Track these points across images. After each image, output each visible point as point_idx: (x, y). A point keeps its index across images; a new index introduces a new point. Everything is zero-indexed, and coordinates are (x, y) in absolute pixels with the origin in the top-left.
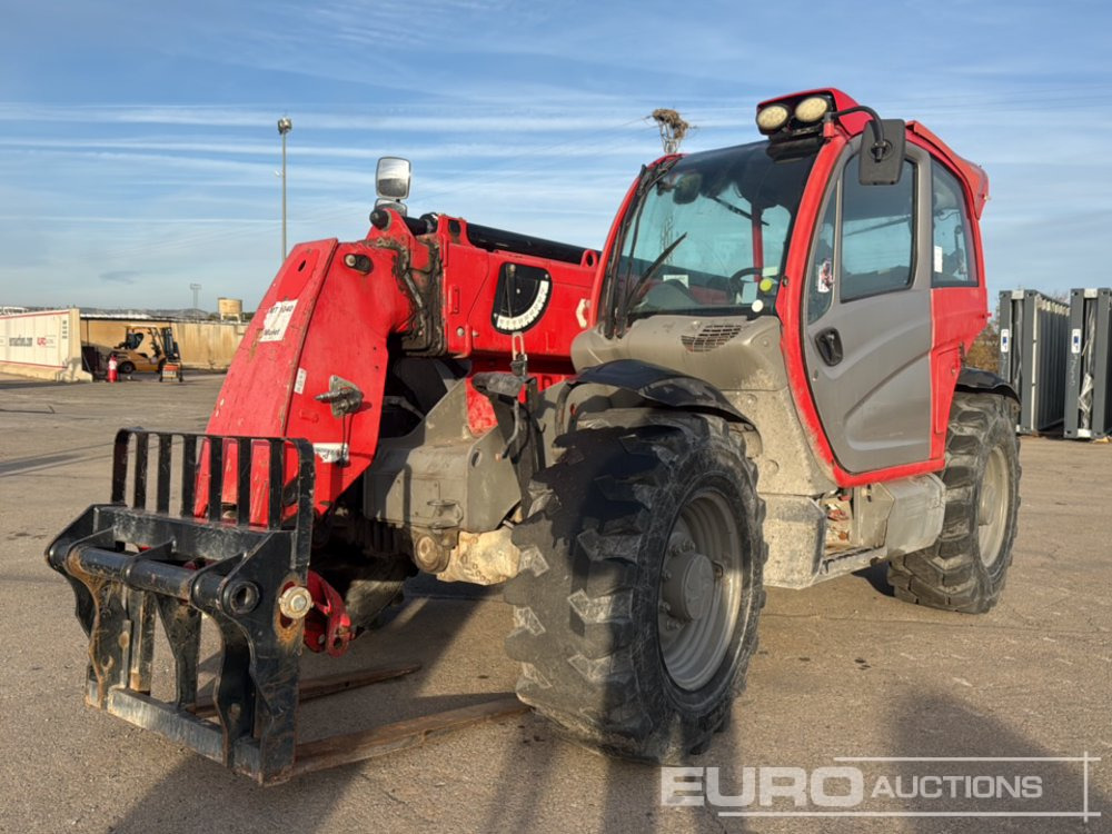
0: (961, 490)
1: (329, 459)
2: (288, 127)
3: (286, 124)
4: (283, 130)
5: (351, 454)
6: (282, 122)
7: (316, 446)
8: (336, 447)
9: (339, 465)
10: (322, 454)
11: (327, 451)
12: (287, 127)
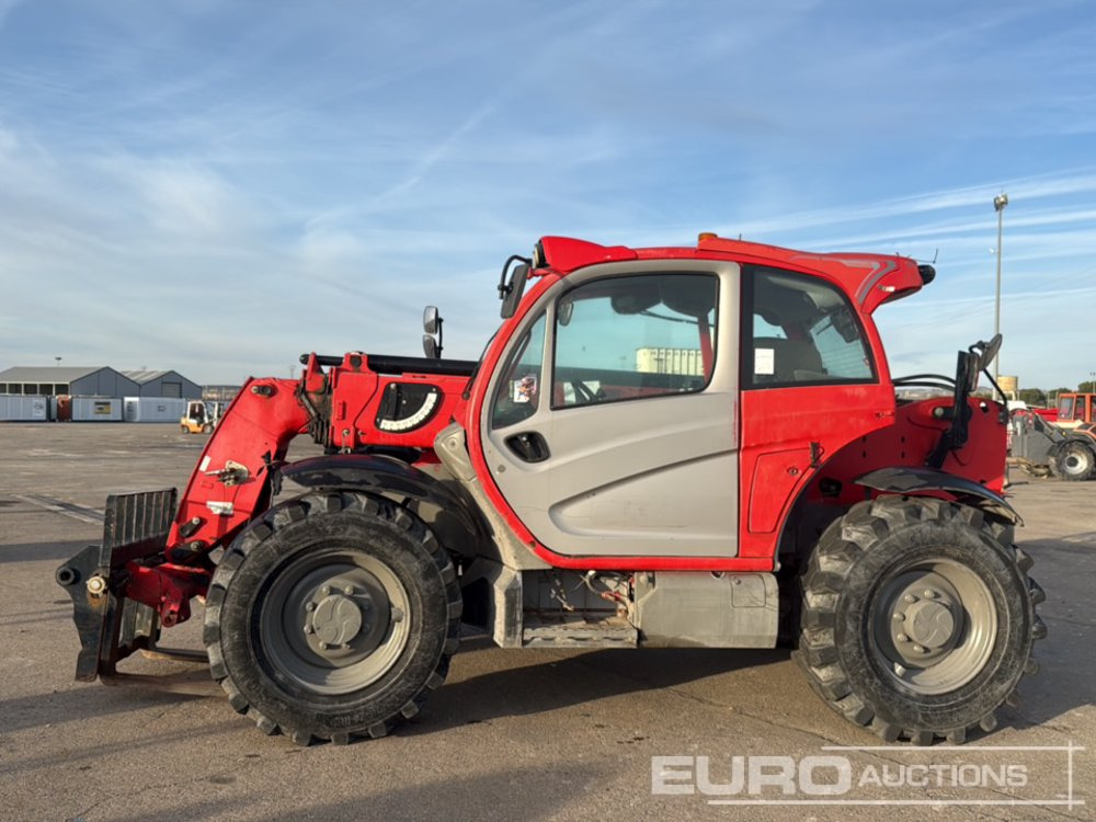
0: (825, 597)
1: (218, 512)
2: (1005, 203)
3: (1002, 200)
4: (999, 206)
5: (235, 510)
6: (998, 198)
7: (209, 503)
8: (221, 504)
9: (224, 516)
10: (212, 508)
11: (216, 507)
12: (1003, 203)
